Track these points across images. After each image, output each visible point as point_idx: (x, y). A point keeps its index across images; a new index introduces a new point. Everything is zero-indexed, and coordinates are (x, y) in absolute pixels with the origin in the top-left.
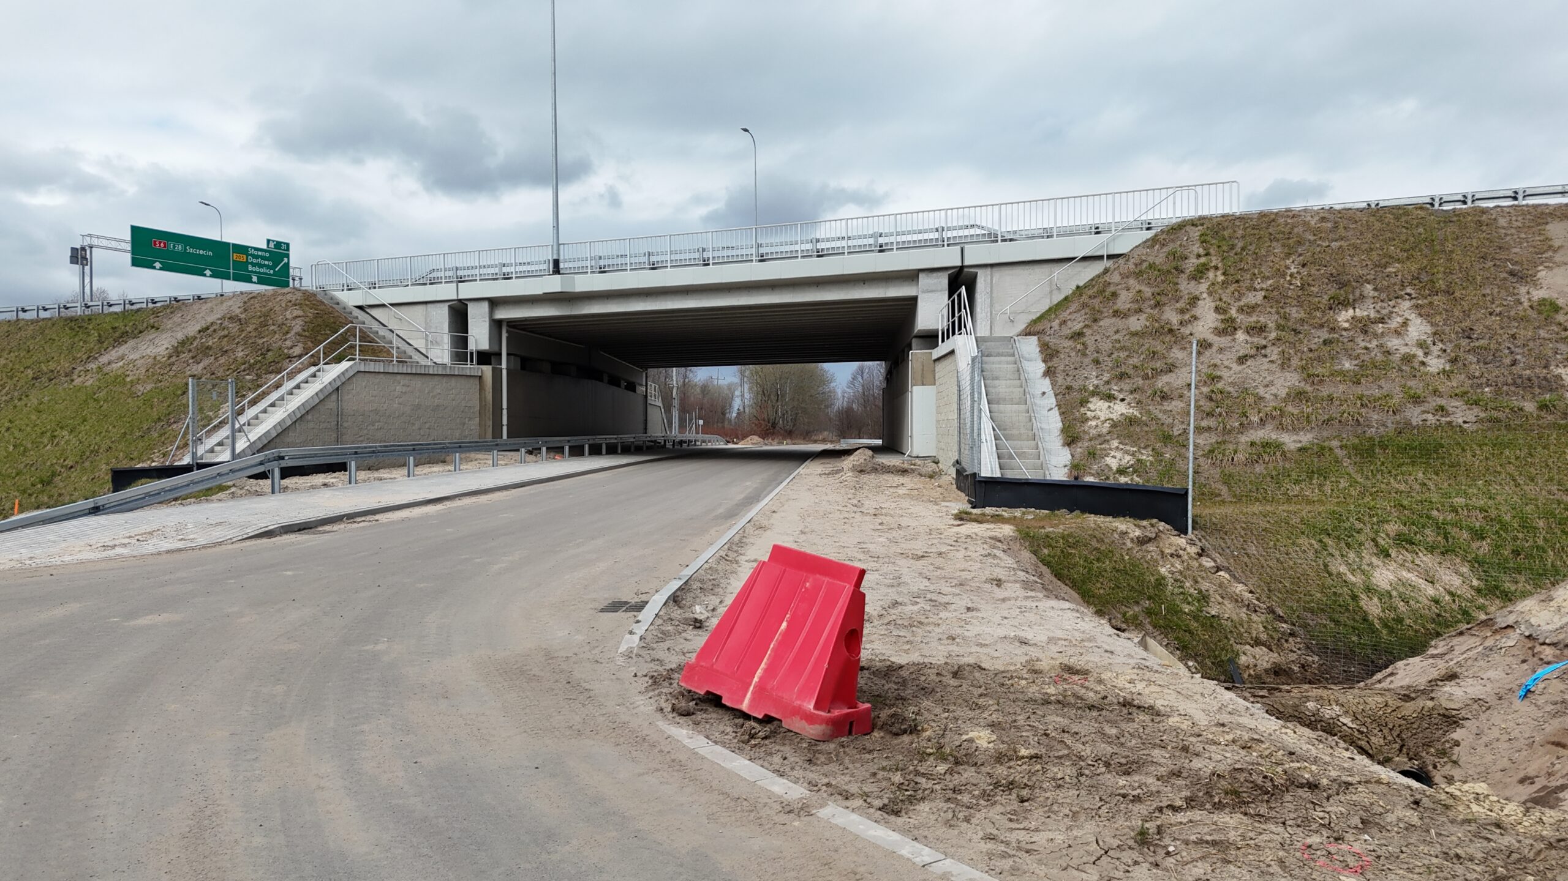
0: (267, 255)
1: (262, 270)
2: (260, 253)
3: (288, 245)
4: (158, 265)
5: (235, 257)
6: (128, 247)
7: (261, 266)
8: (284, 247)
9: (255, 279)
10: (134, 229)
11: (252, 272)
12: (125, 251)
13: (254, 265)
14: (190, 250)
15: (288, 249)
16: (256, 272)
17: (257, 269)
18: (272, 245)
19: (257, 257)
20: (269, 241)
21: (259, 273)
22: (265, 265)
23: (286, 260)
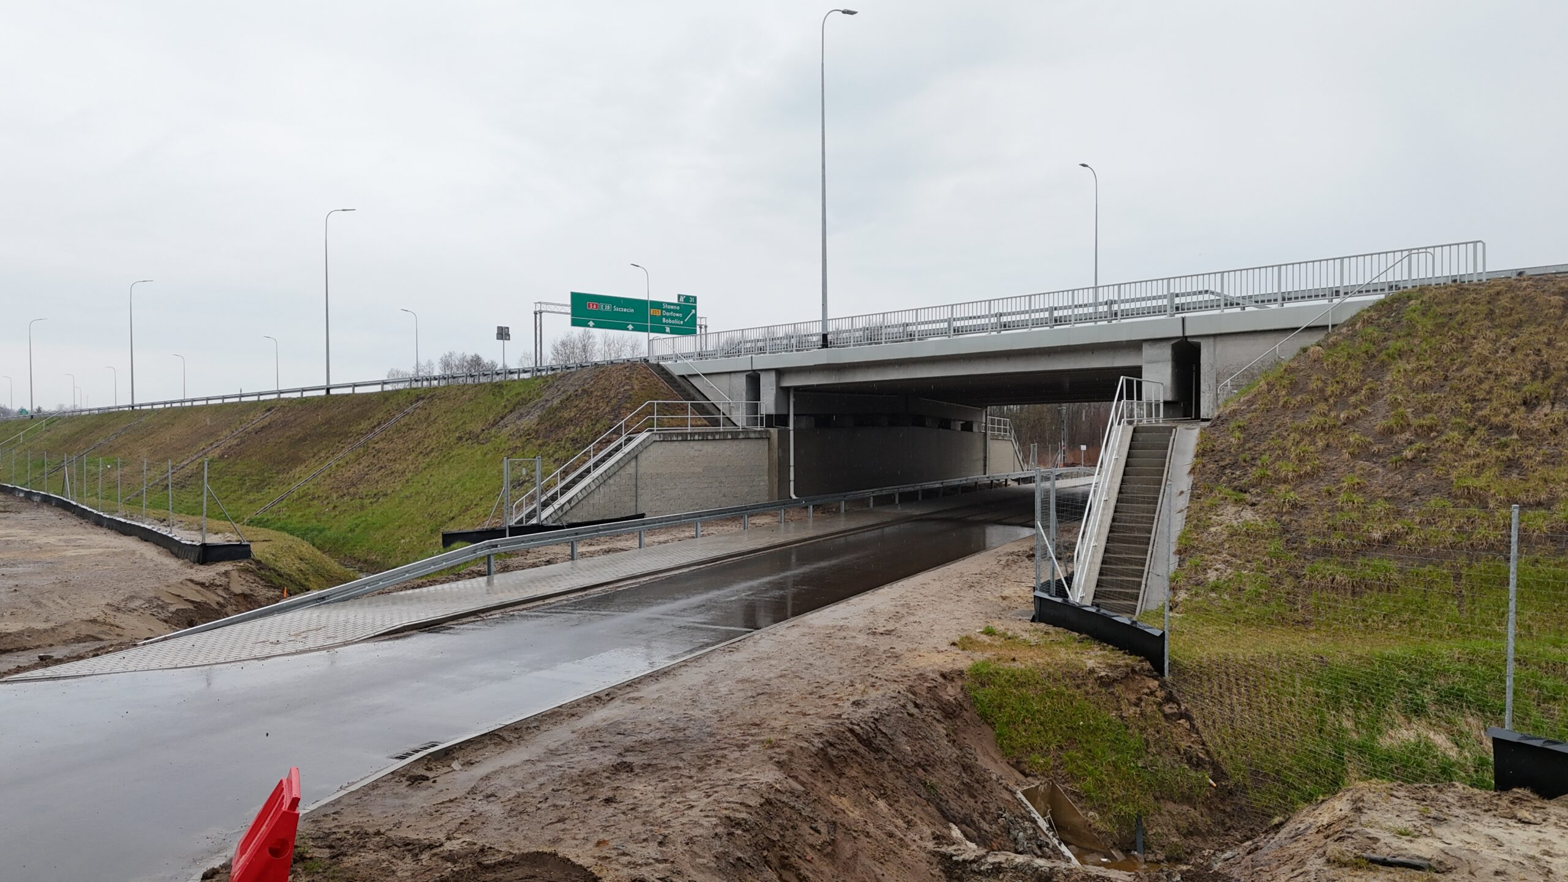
0: (678, 308)
1: (673, 322)
2: (672, 307)
3: (695, 298)
4: (591, 323)
5: (652, 312)
6: (569, 311)
7: (673, 318)
8: (692, 300)
9: (668, 330)
10: (574, 296)
11: (666, 324)
12: (567, 314)
13: (667, 317)
14: (616, 309)
15: (695, 302)
16: (669, 324)
17: (670, 321)
18: (682, 299)
19: (669, 311)
20: (679, 296)
21: (672, 324)
22: (676, 317)
23: (693, 311)
